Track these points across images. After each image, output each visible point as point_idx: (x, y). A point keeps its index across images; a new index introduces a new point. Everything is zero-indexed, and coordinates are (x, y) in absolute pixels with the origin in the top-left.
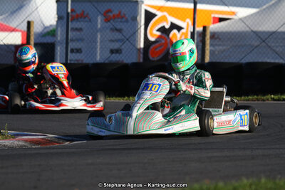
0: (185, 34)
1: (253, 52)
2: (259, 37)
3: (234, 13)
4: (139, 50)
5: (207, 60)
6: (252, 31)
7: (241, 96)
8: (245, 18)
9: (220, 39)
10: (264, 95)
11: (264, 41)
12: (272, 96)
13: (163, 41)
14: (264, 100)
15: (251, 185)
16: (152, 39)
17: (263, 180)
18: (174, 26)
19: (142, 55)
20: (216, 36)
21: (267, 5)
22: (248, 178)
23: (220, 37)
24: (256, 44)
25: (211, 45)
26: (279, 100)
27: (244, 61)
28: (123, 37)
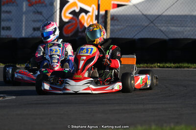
0: (91, 17)
1: (144, 30)
2: (149, 19)
3: (129, 1)
5: (108, 36)
6: (143, 14)
8: (138, 4)
9: (118, 20)
10: (152, 63)
11: (152, 22)
12: (159, 64)
13: (74, 22)
14: (151, 67)
16: (65, 20)
17: (153, 127)
18: (82, 10)
20: (115, 18)
23: (119, 19)
24: (146, 25)
25: (111, 25)
26: (163, 67)
27: (137, 37)
28: (43, 18)
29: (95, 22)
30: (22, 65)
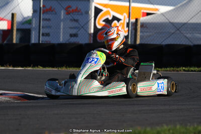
0: (123, 24)
1: (171, 37)
2: (175, 27)
3: (157, 10)
4: (90, 34)
5: (138, 42)
6: (170, 22)
7: (162, 68)
8: (165, 13)
9: (147, 28)
10: (178, 67)
11: (178, 30)
12: (184, 68)
14: (177, 71)
15: (169, 130)
17: (178, 127)
18: (115, 18)
19: (92, 38)
20: (144, 26)
21: (181, 4)
22: (167, 125)
23: (148, 26)
24: (173, 32)
25: (141, 32)
26: (188, 71)
27: (164, 43)
28: (79, 26)
29: (126, 29)
30: (59, 68)
